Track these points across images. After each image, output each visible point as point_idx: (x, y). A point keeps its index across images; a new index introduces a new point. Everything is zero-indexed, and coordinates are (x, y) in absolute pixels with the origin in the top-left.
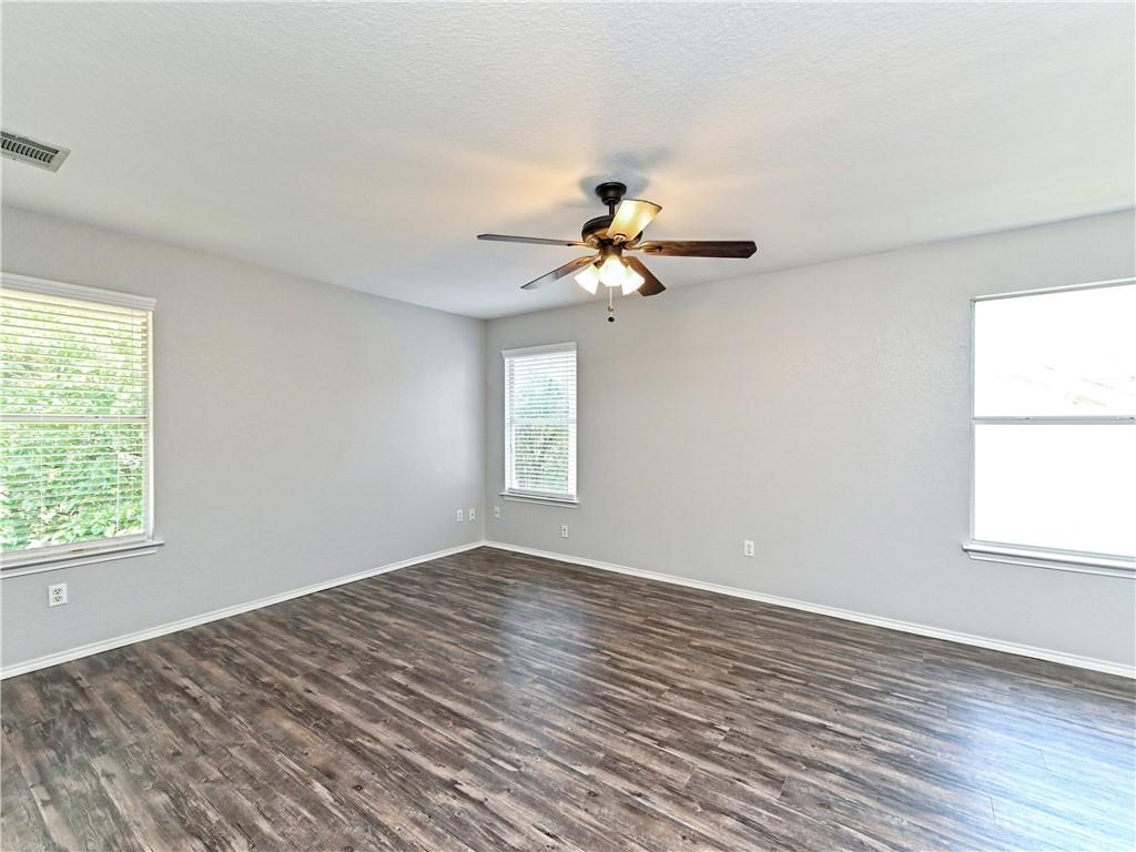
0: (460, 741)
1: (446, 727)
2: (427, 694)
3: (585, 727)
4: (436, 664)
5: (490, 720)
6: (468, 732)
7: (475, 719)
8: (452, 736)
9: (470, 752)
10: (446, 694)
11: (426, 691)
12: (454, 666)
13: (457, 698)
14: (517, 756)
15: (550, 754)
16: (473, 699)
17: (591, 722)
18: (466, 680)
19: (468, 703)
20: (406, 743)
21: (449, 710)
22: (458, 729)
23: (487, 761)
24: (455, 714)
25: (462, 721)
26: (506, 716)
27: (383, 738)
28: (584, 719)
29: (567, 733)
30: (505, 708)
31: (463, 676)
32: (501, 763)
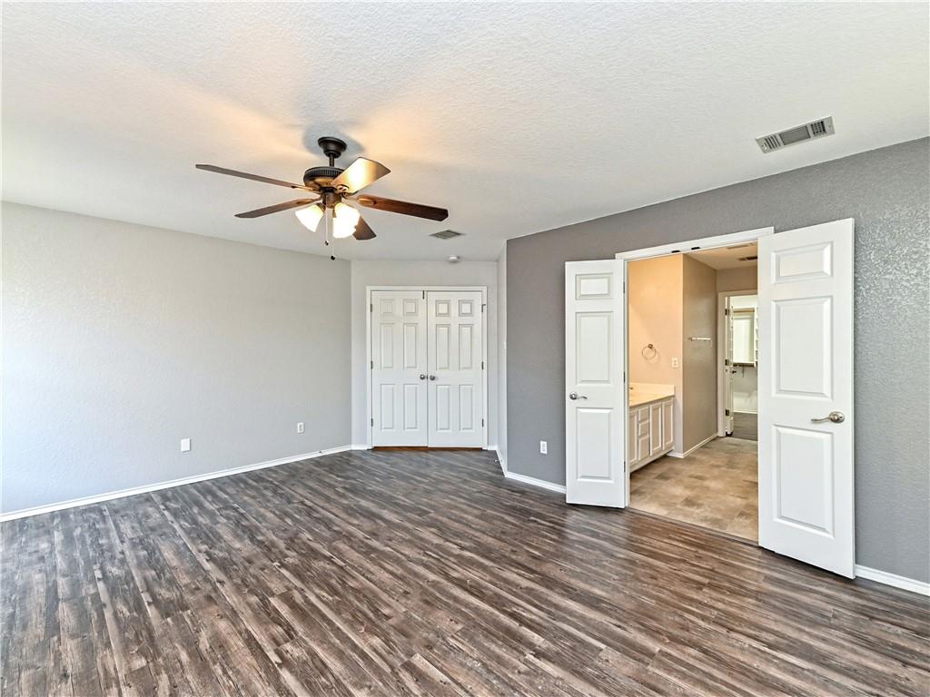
0: (460, 570)
1: (472, 580)
2: (497, 612)
3: (371, 572)
4: (499, 660)
5: (438, 582)
6: (455, 575)
7: (449, 584)
8: (466, 573)
9: (454, 563)
10: (476, 610)
11: (498, 616)
12: (476, 654)
13: (467, 605)
14: (423, 558)
15: (403, 558)
16: (451, 602)
17: (363, 575)
18: (459, 627)
19: (456, 599)
20: (497, 571)
21: (472, 594)
22: (463, 577)
23: (442, 557)
24: (466, 590)
25: (460, 583)
26: (425, 585)
27: (515, 576)
28: (367, 578)
29: (385, 569)
30: (425, 591)
31: (464, 633)
32: (434, 555)
